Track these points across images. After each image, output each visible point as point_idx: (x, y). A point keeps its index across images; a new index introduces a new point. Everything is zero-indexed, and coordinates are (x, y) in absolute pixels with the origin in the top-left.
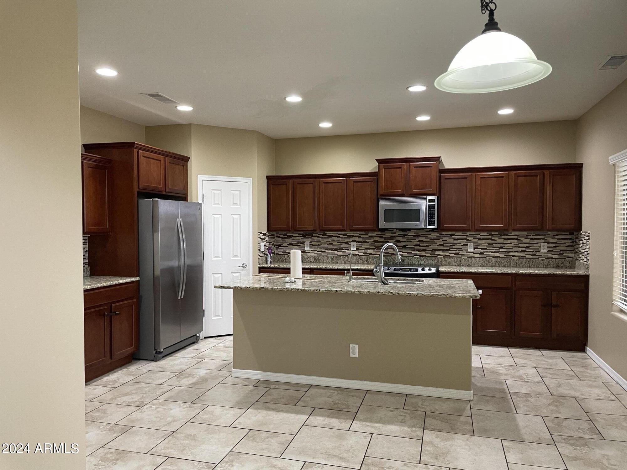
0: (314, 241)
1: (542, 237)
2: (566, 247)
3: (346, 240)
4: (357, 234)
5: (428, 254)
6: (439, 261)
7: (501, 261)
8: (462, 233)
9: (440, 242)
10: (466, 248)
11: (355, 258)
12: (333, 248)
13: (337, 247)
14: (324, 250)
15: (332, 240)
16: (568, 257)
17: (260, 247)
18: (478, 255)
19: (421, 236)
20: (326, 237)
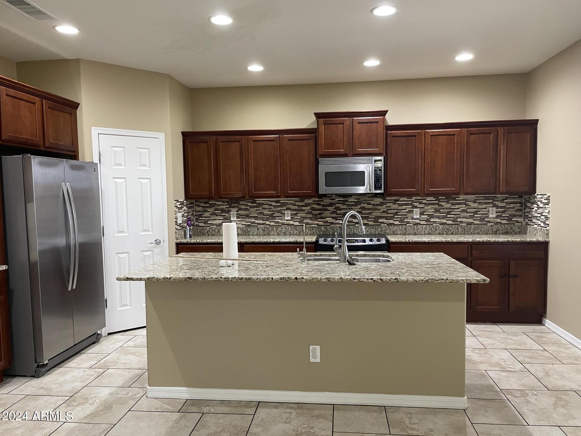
0: (241, 209)
1: (491, 201)
2: (515, 211)
3: (279, 209)
4: (291, 201)
5: (371, 222)
6: (383, 230)
7: (449, 228)
8: (407, 198)
9: (383, 208)
10: (412, 215)
11: (290, 229)
12: (265, 218)
13: (268, 216)
14: (253, 220)
15: (262, 208)
16: (517, 222)
17: (177, 218)
18: (424, 222)
19: (363, 202)
20: (255, 205)
